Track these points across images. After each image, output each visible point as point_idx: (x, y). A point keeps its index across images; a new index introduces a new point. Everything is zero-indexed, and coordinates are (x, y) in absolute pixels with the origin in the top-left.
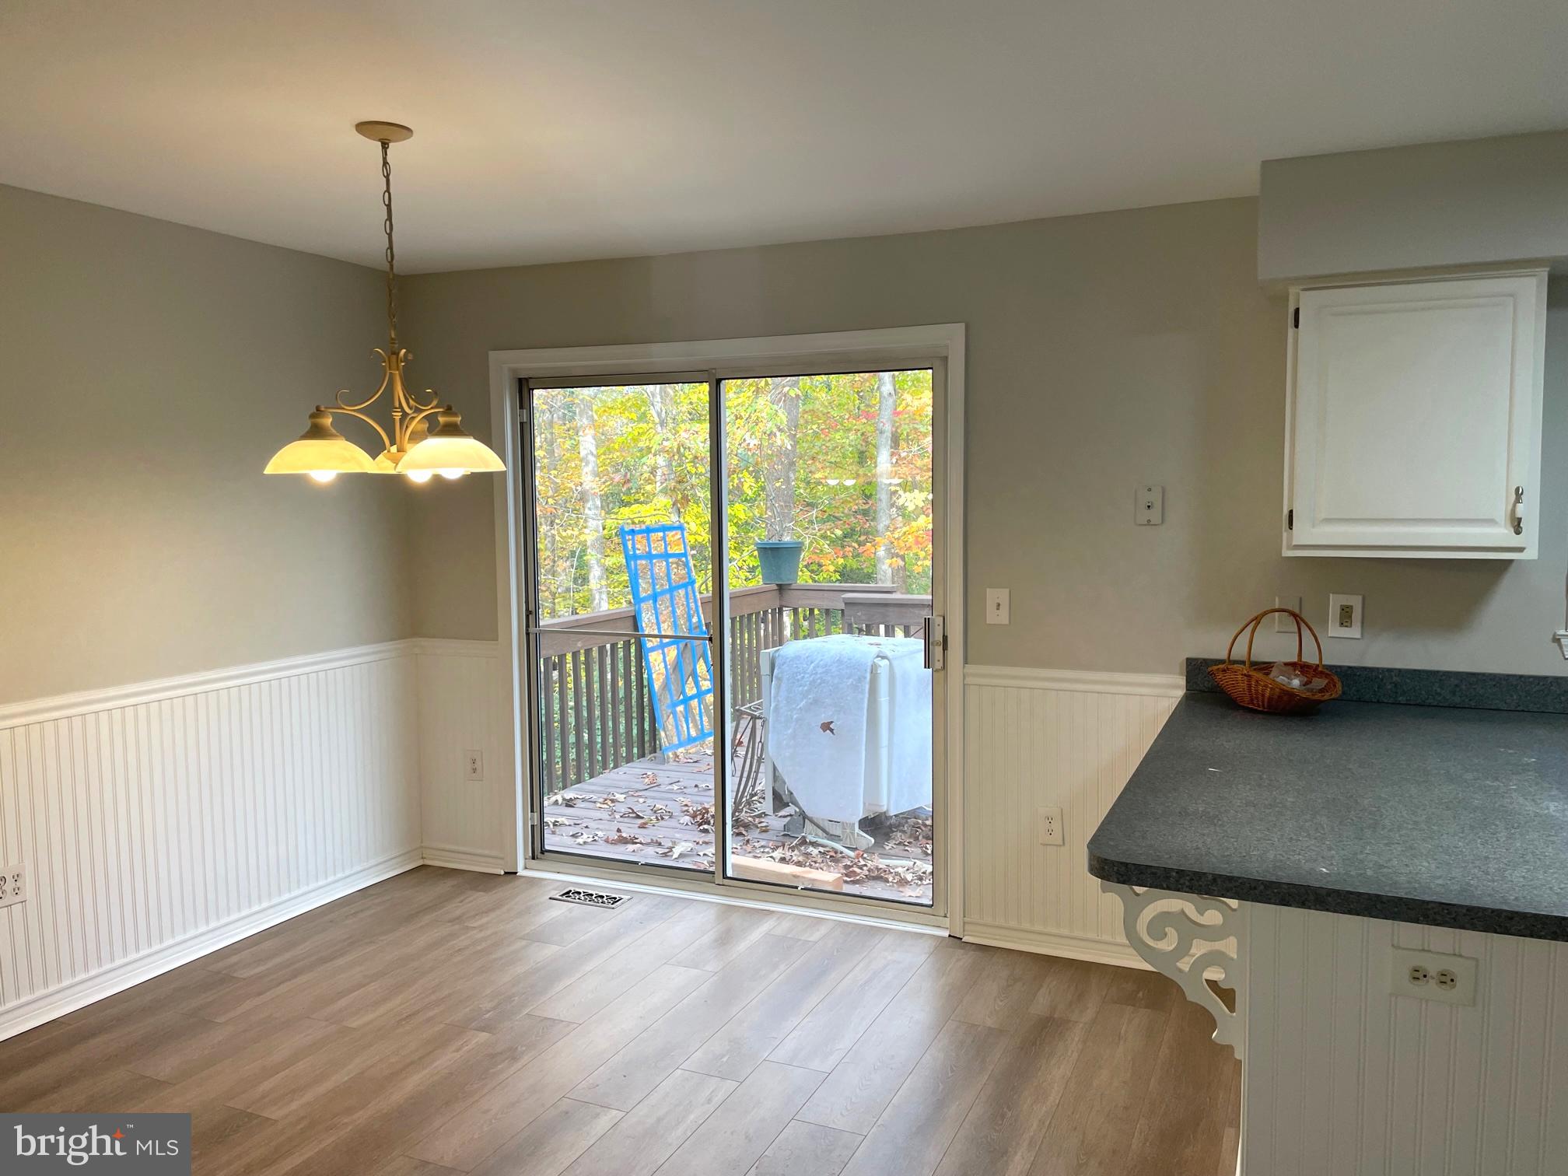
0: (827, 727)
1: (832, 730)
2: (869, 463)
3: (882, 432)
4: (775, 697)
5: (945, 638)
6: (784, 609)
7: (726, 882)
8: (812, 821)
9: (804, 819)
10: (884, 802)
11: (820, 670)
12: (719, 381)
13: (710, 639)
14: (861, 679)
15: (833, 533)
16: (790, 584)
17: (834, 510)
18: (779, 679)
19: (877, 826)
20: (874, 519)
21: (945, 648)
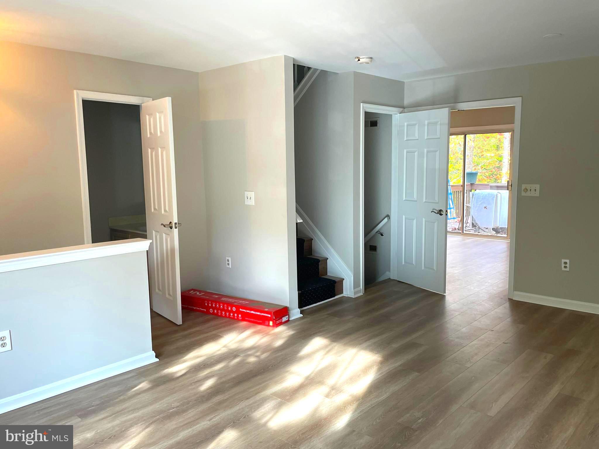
0: (485, 207)
1: (486, 208)
2: (500, 150)
3: (506, 138)
4: (473, 202)
5: (511, 184)
6: (472, 190)
7: (463, 234)
8: (481, 229)
9: (479, 228)
10: (498, 224)
11: (484, 196)
12: (466, 135)
13: (462, 186)
14: (494, 197)
15: (485, 174)
16: (474, 183)
17: (486, 167)
18: (474, 198)
19: (496, 230)
20: (501, 170)
21: (511, 187)
